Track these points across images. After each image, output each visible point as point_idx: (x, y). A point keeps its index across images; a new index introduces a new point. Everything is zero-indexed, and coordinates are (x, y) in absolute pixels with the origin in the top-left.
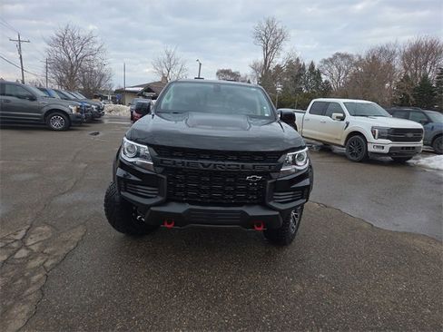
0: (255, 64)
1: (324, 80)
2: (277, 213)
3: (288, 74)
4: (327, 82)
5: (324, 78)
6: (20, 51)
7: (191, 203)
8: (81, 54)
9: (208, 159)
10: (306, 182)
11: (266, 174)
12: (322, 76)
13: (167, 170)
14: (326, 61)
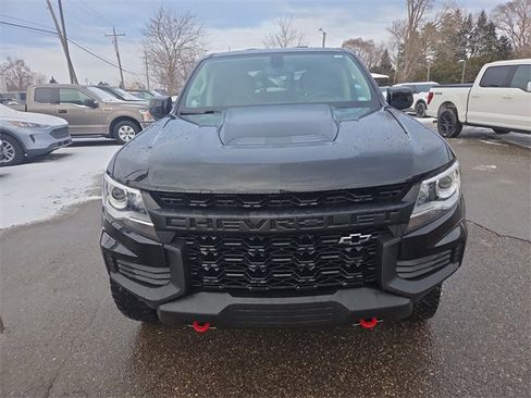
0: (396, 25)
1: (499, 37)
2: (406, 301)
3: (444, 33)
4: (504, 39)
5: (499, 33)
6: (116, 46)
7: (235, 293)
8: (179, 41)
9: (257, 210)
10: (455, 234)
11: (380, 229)
12: (497, 31)
13: (179, 236)
14: (502, 8)
